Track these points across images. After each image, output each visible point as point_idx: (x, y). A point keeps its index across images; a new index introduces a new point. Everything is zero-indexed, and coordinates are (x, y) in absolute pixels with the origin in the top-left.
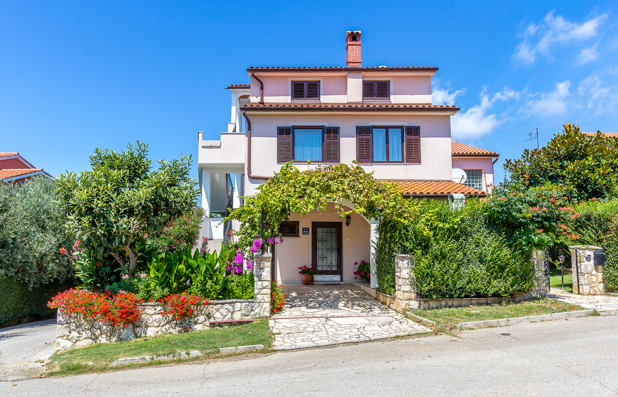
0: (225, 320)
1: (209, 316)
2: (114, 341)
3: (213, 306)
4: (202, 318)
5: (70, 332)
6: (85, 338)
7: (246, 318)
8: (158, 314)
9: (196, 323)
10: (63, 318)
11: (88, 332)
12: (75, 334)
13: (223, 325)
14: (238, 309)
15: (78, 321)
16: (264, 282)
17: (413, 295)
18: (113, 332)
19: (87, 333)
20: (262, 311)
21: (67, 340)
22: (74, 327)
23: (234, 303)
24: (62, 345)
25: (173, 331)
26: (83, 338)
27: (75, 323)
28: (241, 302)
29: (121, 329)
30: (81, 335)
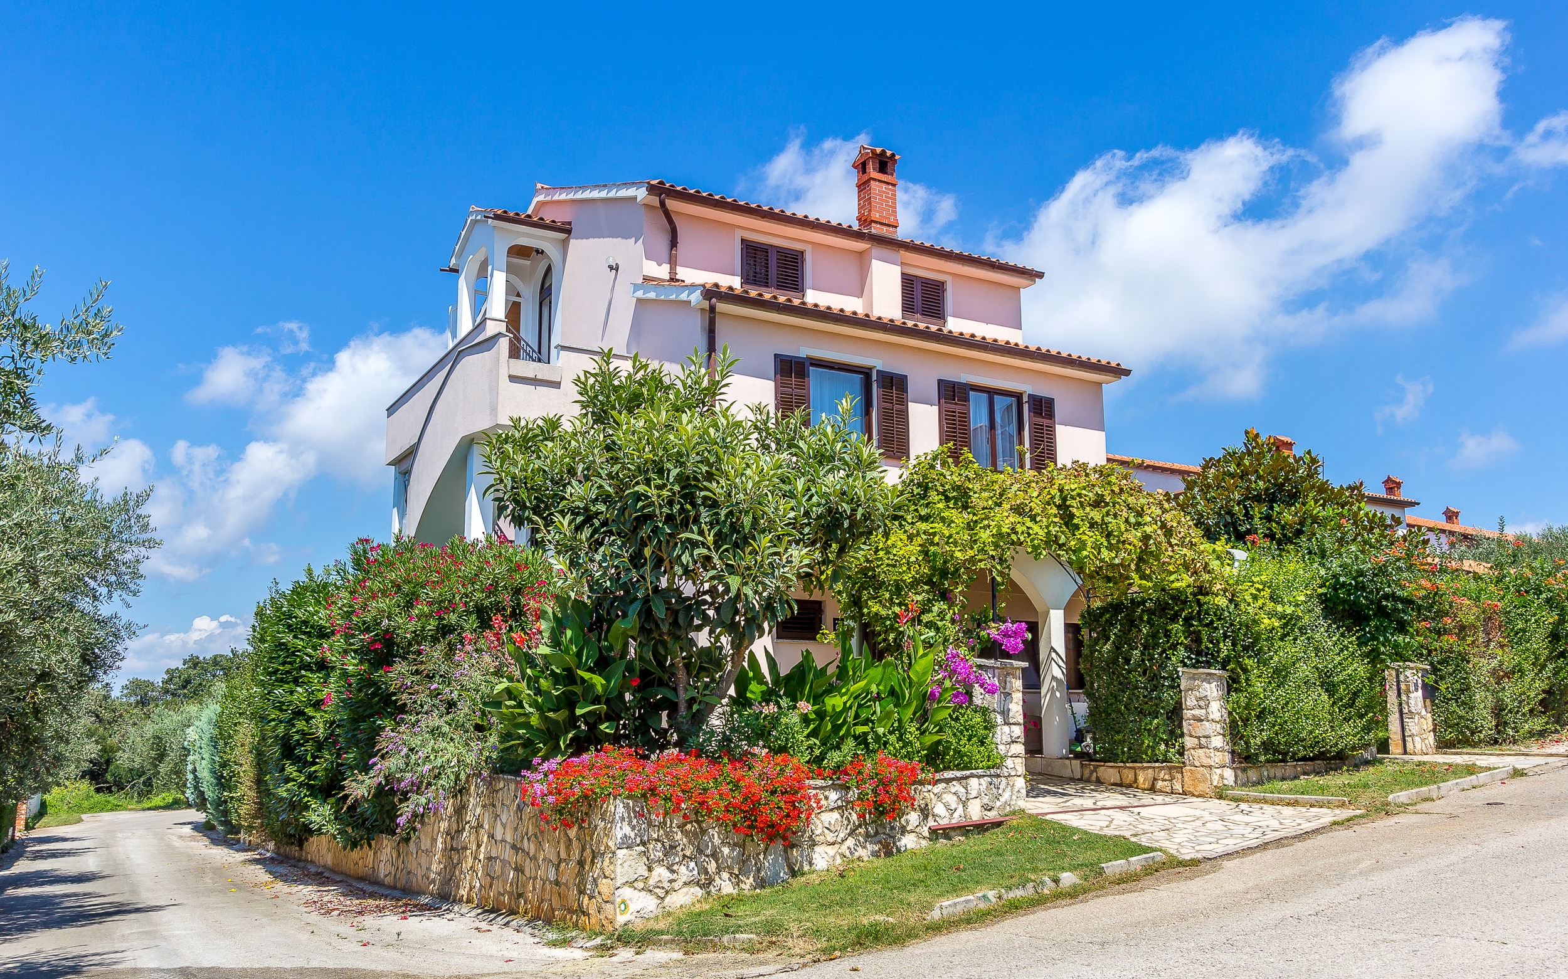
0: (953, 821)
1: (925, 813)
2: (748, 886)
3: (930, 787)
4: (913, 817)
5: (650, 869)
6: (685, 884)
7: (992, 815)
8: (832, 810)
9: (904, 831)
10: (633, 828)
11: (692, 865)
12: (661, 873)
13: (952, 834)
14: (974, 794)
15: (667, 835)
16: (1013, 727)
17: (1227, 757)
18: (744, 862)
19: (691, 868)
20: (1014, 797)
21: (644, 893)
22: (661, 854)
23: (967, 778)
24: (633, 907)
25: (861, 852)
26: (680, 883)
27: (659, 841)
28: (979, 777)
29: (759, 854)
30: (675, 876)
